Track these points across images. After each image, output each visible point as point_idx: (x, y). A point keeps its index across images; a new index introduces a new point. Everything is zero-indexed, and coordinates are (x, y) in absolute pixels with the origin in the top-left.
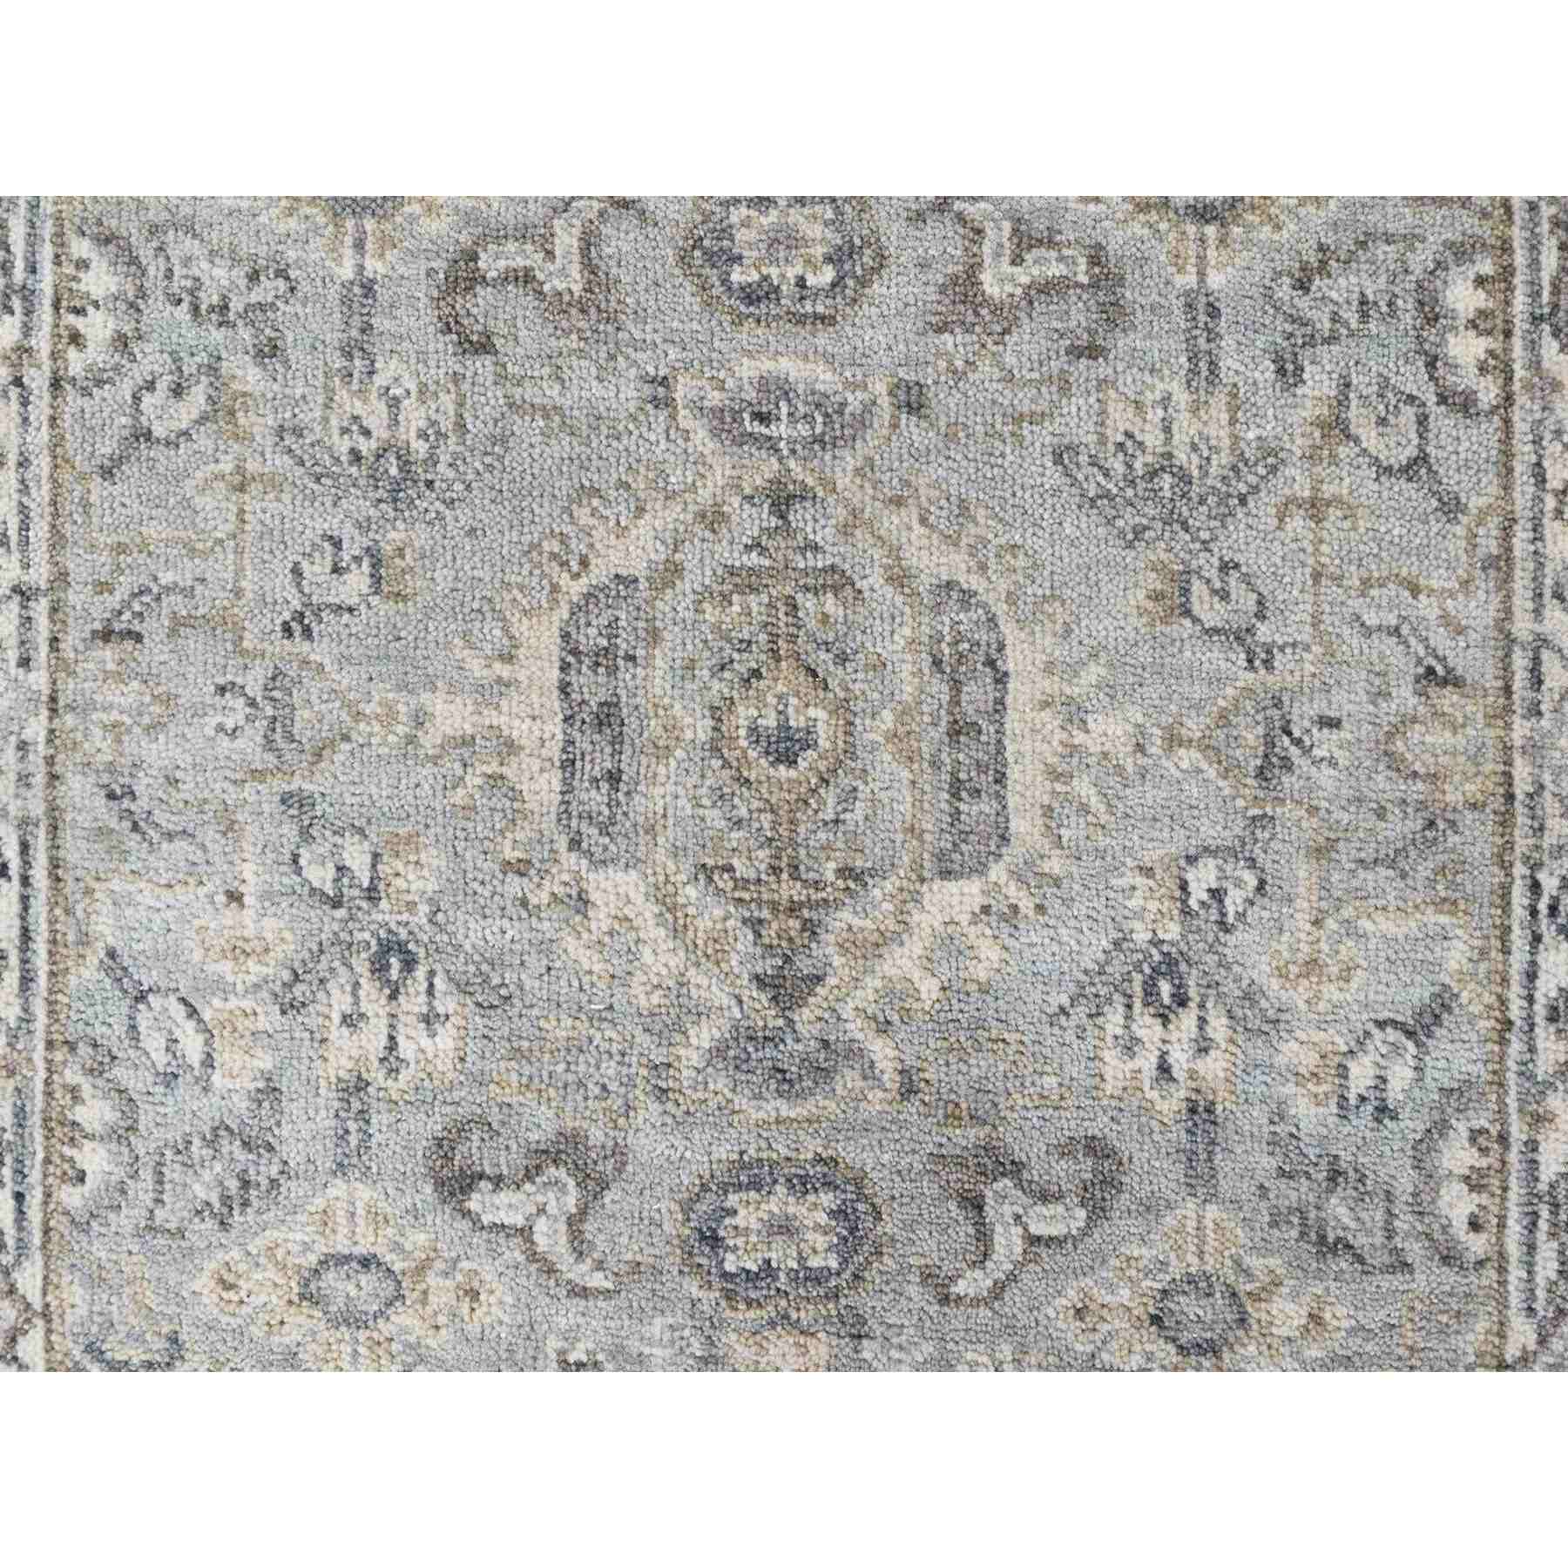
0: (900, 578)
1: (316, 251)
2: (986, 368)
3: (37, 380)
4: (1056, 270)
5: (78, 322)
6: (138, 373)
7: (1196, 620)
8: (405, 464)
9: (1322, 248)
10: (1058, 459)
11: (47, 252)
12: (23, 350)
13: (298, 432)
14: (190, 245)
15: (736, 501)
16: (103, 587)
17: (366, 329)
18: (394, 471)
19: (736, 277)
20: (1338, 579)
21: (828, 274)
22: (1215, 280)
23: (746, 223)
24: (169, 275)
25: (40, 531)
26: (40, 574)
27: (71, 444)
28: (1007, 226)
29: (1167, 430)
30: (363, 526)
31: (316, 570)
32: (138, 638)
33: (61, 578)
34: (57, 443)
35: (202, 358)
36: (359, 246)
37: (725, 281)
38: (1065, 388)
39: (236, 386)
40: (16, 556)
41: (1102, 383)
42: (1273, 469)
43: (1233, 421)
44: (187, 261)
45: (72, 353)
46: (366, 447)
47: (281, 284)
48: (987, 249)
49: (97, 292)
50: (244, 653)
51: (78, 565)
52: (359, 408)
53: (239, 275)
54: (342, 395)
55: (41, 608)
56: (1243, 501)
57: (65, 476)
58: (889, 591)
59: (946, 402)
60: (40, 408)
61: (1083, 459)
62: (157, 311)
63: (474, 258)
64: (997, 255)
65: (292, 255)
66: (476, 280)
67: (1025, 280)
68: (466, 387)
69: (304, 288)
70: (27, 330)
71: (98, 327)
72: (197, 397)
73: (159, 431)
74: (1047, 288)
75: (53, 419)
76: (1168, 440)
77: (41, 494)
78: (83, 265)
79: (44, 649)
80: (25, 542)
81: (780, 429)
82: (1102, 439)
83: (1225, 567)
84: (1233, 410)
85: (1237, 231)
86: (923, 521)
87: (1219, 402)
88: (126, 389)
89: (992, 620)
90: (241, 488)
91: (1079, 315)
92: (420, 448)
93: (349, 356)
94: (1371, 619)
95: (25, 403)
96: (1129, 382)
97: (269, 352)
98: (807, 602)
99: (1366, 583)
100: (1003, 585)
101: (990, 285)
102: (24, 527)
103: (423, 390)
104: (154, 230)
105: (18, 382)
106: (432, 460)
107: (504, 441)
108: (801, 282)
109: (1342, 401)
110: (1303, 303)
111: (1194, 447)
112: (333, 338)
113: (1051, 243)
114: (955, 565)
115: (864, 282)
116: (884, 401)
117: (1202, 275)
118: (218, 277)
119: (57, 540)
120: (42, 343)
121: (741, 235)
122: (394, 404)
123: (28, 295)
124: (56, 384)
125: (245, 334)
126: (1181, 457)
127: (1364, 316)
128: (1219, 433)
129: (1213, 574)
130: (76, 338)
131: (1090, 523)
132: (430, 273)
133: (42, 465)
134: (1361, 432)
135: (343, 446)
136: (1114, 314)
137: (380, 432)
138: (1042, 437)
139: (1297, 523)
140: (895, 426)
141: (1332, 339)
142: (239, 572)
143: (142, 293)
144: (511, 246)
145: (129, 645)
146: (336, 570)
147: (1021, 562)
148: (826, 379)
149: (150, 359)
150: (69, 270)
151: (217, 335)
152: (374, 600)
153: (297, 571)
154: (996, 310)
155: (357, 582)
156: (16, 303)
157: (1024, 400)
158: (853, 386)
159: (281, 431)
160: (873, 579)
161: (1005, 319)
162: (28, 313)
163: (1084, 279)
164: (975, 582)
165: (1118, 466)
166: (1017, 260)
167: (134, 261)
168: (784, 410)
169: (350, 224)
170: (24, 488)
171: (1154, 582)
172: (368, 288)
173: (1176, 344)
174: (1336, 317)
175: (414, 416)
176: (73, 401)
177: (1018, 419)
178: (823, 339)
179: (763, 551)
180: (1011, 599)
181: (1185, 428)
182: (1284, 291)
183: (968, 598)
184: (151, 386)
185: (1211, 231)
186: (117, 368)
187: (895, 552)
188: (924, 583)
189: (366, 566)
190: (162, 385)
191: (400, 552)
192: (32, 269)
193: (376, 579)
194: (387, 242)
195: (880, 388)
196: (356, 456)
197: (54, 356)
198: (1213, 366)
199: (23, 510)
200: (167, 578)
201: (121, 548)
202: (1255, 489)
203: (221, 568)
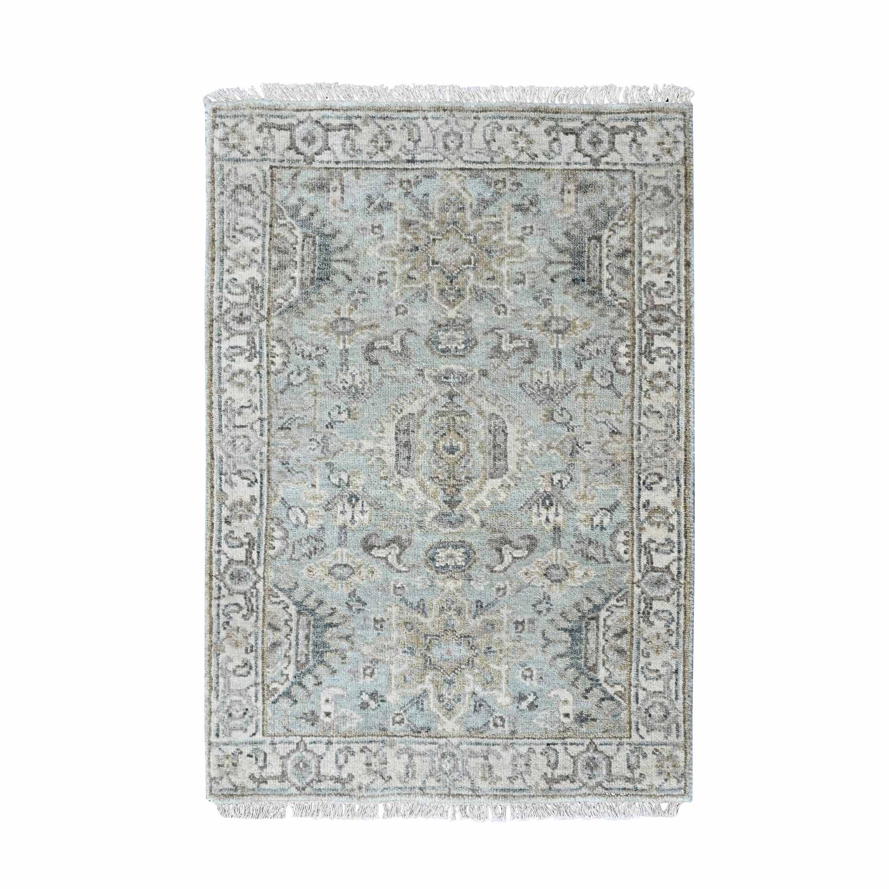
0: (481, 413)
1: (333, 343)
2: (503, 366)
3: (264, 372)
4: (520, 344)
5: (274, 359)
6: (289, 371)
7: (555, 421)
8: (356, 389)
9: (588, 339)
10: (521, 386)
11: (265, 344)
12: (260, 366)
13: (330, 383)
14: (301, 342)
15: (440, 396)
16: (281, 418)
17: (346, 360)
18: (354, 391)
19: (440, 347)
20: (590, 411)
21: (463, 346)
22: (560, 346)
23: (442, 335)
24: (296, 348)
25: (265, 406)
26: (265, 415)
27: (272, 386)
28: (508, 335)
29: (548, 379)
30: (346, 403)
31: (334, 413)
32: (290, 429)
33: (271, 416)
34: (269, 386)
35: (306, 367)
36: (344, 341)
37: (437, 348)
38: (523, 370)
39: (313, 373)
40: (259, 411)
41: (532, 369)
42: (575, 387)
43: (565, 377)
44: (300, 346)
45: (272, 366)
46: (346, 386)
47: (325, 351)
48: (503, 340)
49: (278, 353)
50: (316, 432)
51: (275, 414)
52: (345, 377)
53: (314, 348)
54: (340, 374)
55: (265, 423)
56: (567, 394)
57: (271, 393)
58: (478, 416)
59: (493, 374)
60: (265, 379)
61: (527, 386)
62: (293, 357)
63: (373, 344)
64: (506, 342)
65: (327, 344)
66: (374, 349)
67: (513, 347)
68: (372, 372)
69: (330, 351)
70: (260, 361)
71: (278, 361)
72: (304, 376)
73: (294, 383)
74: (518, 349)
75: (268, 381)
76: (548, 381)
77: (265, 398)
78: (274, 347)
79: (266, 432)
80: (261, 408)
81: (451, 380)
82: (532, 381)
83: (562, 409)
84: (565, 375)
85: (566, 336)
86: (487, 400)
87: (561, 373)
88: (286, 374)
89: (504, 422)
90: (316, 395)
91: (526, 354)
92: (360, 386)
93: (342, 366)
94: (598, 420)
95: (261, 377)
96: (539, 369)
97: (322, 365)
98: (458, 419)
99: (597, 412)
100: (507, 414)
101: (504, 348)
102: (261, 405)
103: (361, 373)
104: (291, 339)
105: (259, 373)
106: (363, 388)
107: (381, 384)
108: (456, 348)
109: (592, 373)
110: (582, 351)
111: (555, 383)
112: (339, 362)
113: (519, 339)
114: (495, 410)
115: (472, 348)
116: (477, 374)
117: (557, 345)
118: (308, 349)
119: (269, 408)
120: (264, 364)
121: (441, 338)
122: (354, 376)
123: (260, 354)
124: (268, 373)
125: (316, 361)
126: (552, 385)
127: (598, 354)
128: (561, 380)
129: (559, 411)
130: (273, 363)
131: (529, 399)
132: (362, 347)
133: (265, 391)
134: (597, 379)
135: (341, 386)
136: (535, 354)
137: (350, 383)
138: (517, 381)
139: (580, 399)
140: (480, 379)
141: (590, 359)
142: (315, 414)
143: (289, 353)
144: (383, 341)
145: (287, 430)
146: (339, 413)
147: (511, 408)
148: (462, 369)
149: (292, 367)
150: (271, 348)
151: (309, 362)
152: (349, 420)
153: (329, 414)
154: (505, 353)
155: (345, 416)
156: (257, 355)
157: (512, 373)
158: (469, 370)
159: (325, 383)
160: (474, 413)
161: (508, 355)
162: (260, 357)
163: (527, 346)
164: (499, 413)
165: (536, 387)
166: (511, 342)
167: (287, 346)
168: (452, 376)
169: (342, 337)
170: (261, 396)
171: (544, 412)
172: (347, 351)
173: (551, 360)
174: (590, 354)
175: (358, 379)
176: (272, 377)
177: (511, 377)
178: (462, 360)
179: (446, 407)
180: (509, 417)
181: (553, 379)
182: (578, 348)
183: (497, 417)
184: (292, 373)
185: (560, 335)
186: (283, 369)
187: (480, 407)
188: (487, 414)
189: (347, 412)
190: (295, 373)
191: (355, 409)
192: (261, 348)
193: (349, 415)
194: (351, 341)
195: (476, 371)
196: (344, 388)
197: (267, 367)
198: (560, 365)
199: (261, 401)
200: (297, 415)
201: (285, 409)
202: (570, 392)
203: (310, 413)
